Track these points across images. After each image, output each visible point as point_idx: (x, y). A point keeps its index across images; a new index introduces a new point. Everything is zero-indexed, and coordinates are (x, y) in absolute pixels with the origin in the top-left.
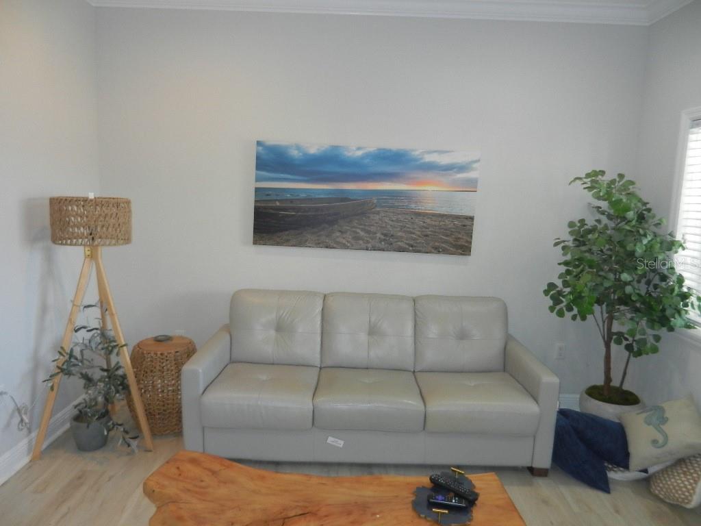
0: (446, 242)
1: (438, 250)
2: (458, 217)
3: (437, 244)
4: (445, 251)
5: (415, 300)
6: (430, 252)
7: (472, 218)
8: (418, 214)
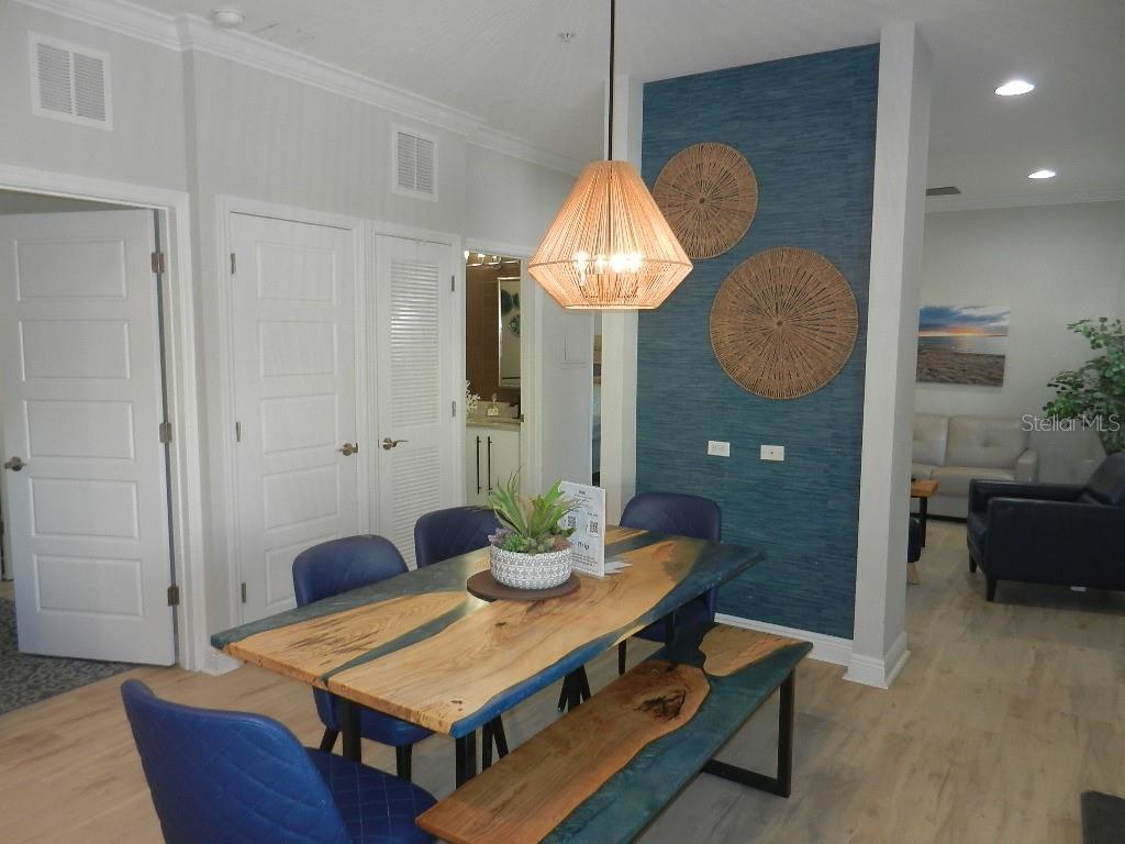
0: (981, 375)
1: (974, 382)
2: (991, 356)
3: (973, 377)
4: (982, 383)
5: (950, 419)
6: (967, 383)
7: (1003, 357)
8: (957, 354)
